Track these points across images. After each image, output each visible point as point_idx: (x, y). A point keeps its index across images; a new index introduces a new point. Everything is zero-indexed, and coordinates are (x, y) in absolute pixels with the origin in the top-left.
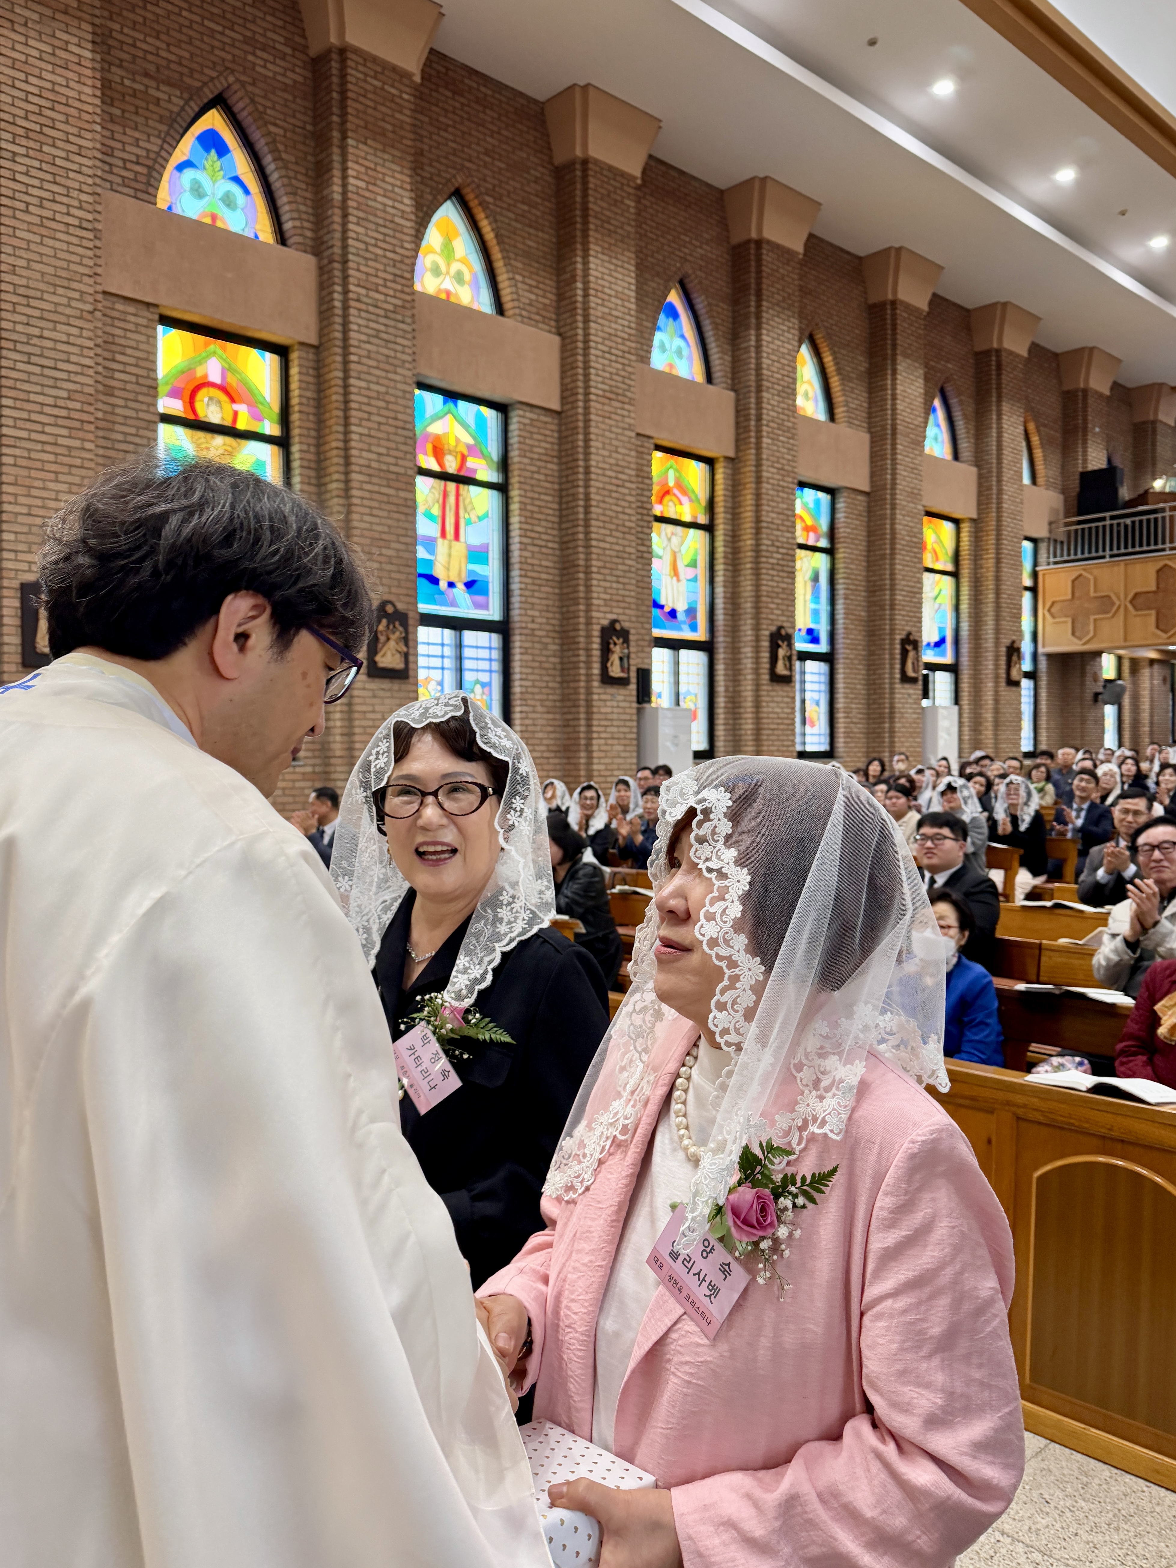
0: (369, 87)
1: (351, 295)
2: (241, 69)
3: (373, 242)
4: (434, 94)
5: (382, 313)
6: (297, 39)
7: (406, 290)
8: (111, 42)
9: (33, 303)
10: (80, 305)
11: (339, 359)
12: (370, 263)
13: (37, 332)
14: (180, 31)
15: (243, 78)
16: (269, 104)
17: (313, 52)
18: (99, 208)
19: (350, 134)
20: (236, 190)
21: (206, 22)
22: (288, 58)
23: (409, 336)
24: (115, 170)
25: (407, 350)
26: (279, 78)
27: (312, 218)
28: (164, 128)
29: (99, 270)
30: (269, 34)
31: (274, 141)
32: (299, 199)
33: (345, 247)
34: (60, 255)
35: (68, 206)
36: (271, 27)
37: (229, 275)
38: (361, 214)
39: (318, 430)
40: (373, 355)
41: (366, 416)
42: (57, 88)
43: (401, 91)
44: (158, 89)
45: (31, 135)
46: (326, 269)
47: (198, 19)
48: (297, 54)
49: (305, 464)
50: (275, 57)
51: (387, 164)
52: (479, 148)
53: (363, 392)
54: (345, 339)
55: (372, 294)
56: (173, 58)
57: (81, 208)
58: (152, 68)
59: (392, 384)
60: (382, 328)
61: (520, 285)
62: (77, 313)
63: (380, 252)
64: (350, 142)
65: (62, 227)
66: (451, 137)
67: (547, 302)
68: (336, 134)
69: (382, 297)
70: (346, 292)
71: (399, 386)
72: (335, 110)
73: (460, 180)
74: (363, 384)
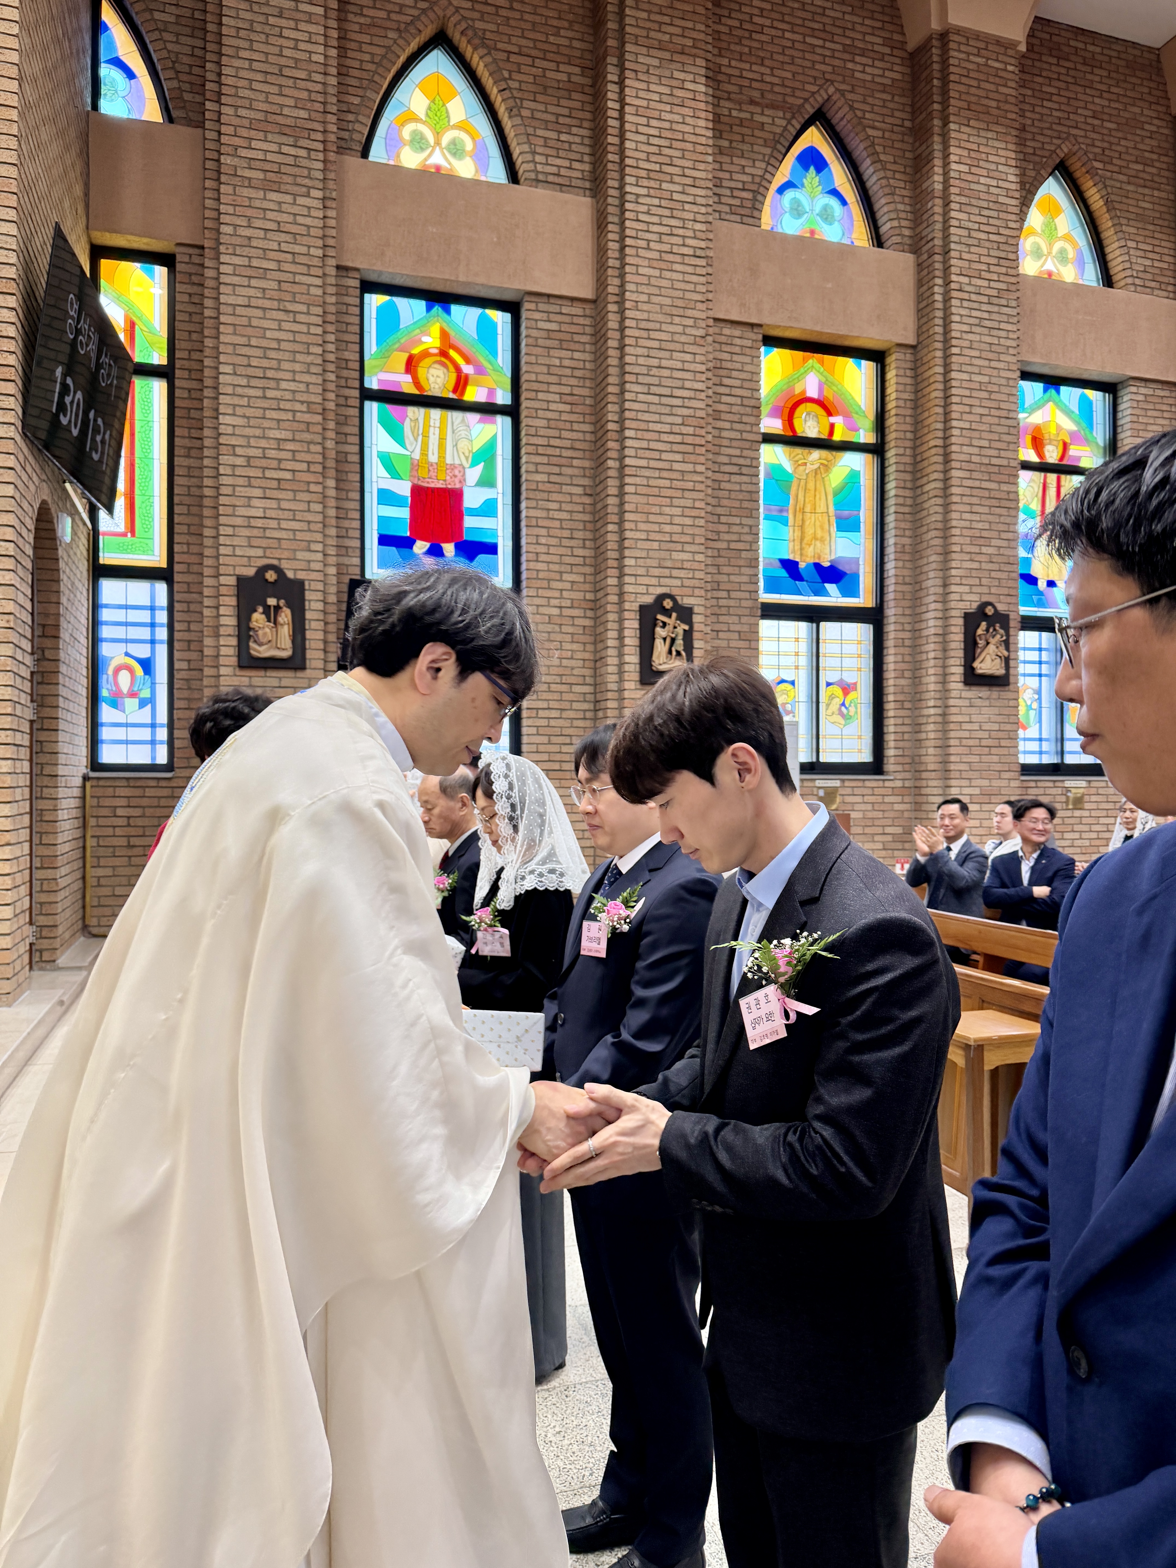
0: (971, 66)
1: (953, 286)
2: (840, 78)
3: (976, 226)
4: (1037, 64)
5: (985, 299)
6: (896, 37)
7: (1011, 271)
8: (720, 77)
9: (653, 335)
10: (694, 332)
11: (939, 354)
12: (973, 249)
13: (655, 362)
14: (783, 54)
15: (843, 87)
16: (868, 108)
17: (911, 46)
18: (711, 236)
19: (952, 118)
20: (834, 202)
21: (808, 40)
22: (887, 58)
23: (1015, 320)
24: (724, 200)
25: (1011, 335)
26: (877, 79)
27: (910, 216)
28: (768, 151)
29: (710, 296)
30: (868, 38)
31: (873, 144)
32: (897, 199)
33: (946, 237)
34: (678, 285)
35: (684, 237)
36: (870, 30)
37: (829, 285)
38: (963, 200)
39: (914, 432)
40: (975, 345)
41: (967, 409)
42: (675, 126)
43: (1006, 64)
44: (762, 114)
45: (652, 175)
46: (925, 264)
47: (799, 37)
48: (895, 52)
49: (902, 468)
50: (874, 59)
51: (990, 143)
52: (1086, 113)
53: (965, 384)
54: (947, 331)
55: (975, 281)
56: (776, 80)
57: (695, 238)
58: (756, 94)
59: (995, 372)
60: (986, 315)
61: (1132, 252)
62: (691, 339)
63: (983, 236)
64: (952, 126)
65: (678, 259)
66: (1056, 106)
67: (1165, 266)
68: (936, 122)
69: (986, 283)
70: (947, 283)
71: (1003, 374)
72: (936, 98)
73: (1066, 150)
74: (965, 376)
